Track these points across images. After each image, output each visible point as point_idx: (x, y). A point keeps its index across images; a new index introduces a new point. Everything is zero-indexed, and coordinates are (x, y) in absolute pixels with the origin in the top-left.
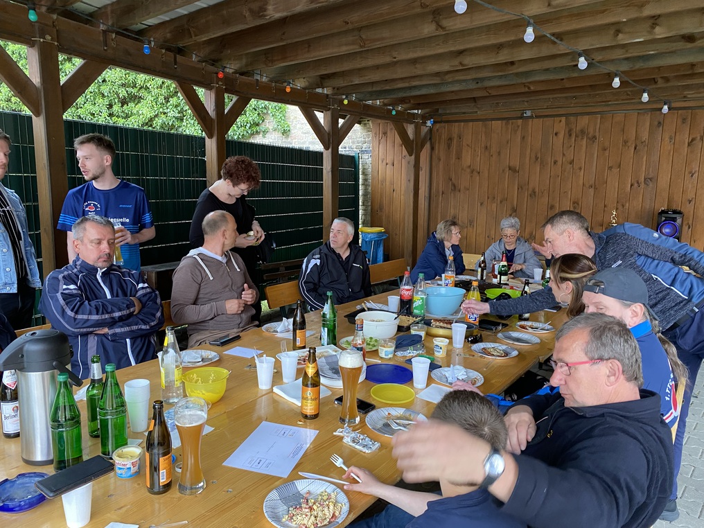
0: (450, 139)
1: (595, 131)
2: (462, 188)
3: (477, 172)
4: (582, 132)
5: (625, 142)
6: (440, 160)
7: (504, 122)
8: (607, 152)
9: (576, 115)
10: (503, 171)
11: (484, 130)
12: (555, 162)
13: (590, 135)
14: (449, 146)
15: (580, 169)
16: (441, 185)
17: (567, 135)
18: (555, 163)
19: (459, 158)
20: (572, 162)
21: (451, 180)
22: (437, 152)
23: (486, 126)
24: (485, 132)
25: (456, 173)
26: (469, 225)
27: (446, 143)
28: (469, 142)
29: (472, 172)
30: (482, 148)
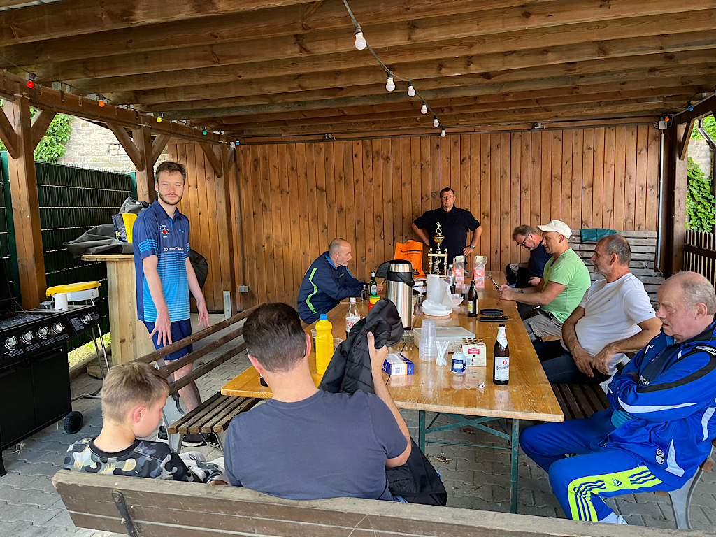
0: (256, 161)
1: (388, 152)
2: (273, 209)
3: (286, 192)
4: (378, 153)
5: (413, 162)
6: (247, 181)
7: (307, 144)
8: (400, 170)
9: (371, 138)
10: (311, 190)
11: (289, 151)
13: (384, 156)
14: (256, 168)
15: (379, 186)
16: (251, 206)
17: (365, 156)
18: (357, 182)
19: (266, 178)
20: (372, 180)
21: (261, 200)
22: (243, 172)
23: (290, 148)
24: (290, 154)
25: (265, 193)
26: (284, 244)
27: (252, 165)
28: (276, 164)
29: (281, 192)
30: (288, 169)
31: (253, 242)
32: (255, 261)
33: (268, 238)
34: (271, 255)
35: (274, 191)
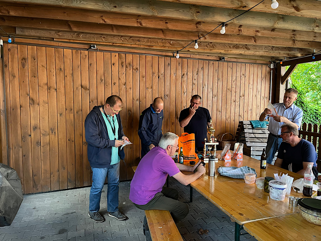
0: (24, 59)
1: (137, 64)
2: (41, 102)
3: (54, 88)
4: (130, 64)
6: (14, 77)
7: (74, 51)
8: (145, 78)
9: (126, 53)
10: (77, 88)
11: (57, 55)
12: (114, 84)
13: (134, 67)
14: (23, 66)
16: (18, 100)
19: (34, 76)
20: (125, 84)
21: (28, 95)
22: (10, 69)
23: (58, 52)
24: (59, 57)
25: (33, 89)
26: (50, 133)
27: (20, 62)
28: (44, 64)
29: (49, 88)
30: (56, 69)
31: (19, 132)
32: (21, 149)
33: (35, 128)
34: (37, 143)
35: (42, 87)
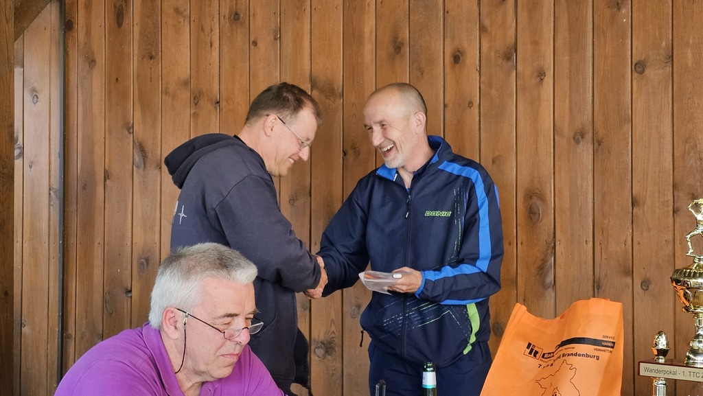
3: (211, 99)
6: (92, 62)
12: (457, 58)
14: (120, 19)
15: (541, 75)
19: (150, 54)
20: (510, 54)
21: (130, 129)
22: (81, 35)
25: (145, 106)
27: (109, 7)
28: (183, 1)
30: (222, 18)
35: (174, 97)
